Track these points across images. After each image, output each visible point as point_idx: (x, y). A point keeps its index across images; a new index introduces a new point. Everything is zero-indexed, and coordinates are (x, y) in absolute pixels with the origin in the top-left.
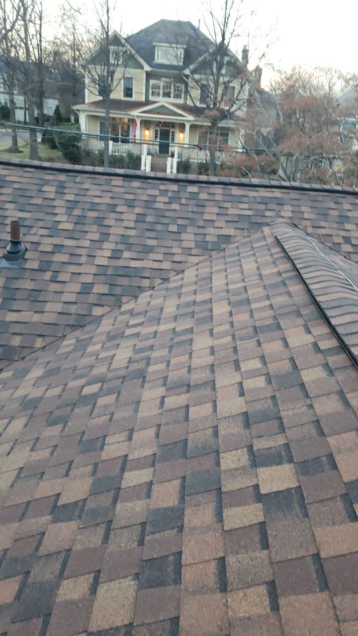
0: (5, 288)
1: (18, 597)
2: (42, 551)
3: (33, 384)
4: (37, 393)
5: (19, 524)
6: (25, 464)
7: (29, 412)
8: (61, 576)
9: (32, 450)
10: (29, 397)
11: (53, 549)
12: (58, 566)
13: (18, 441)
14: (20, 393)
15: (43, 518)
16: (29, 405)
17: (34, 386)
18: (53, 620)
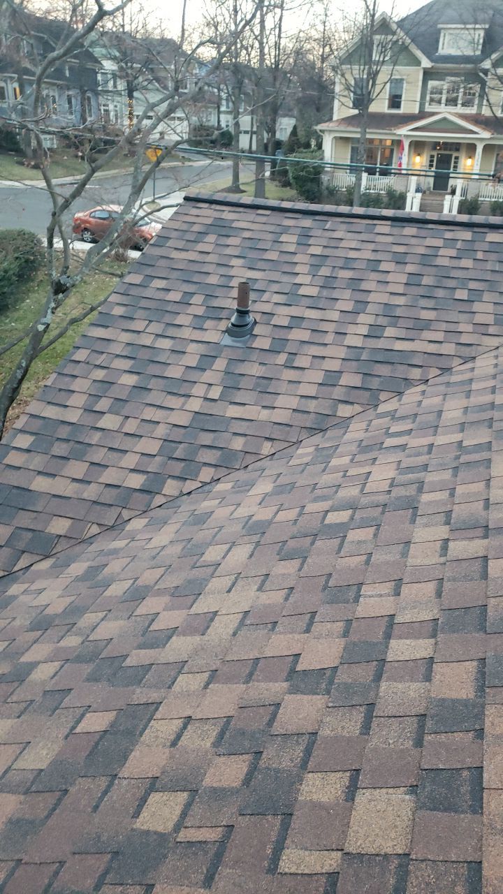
0: (227, 373)
1: (247, 781)
2: (277, 728)
3: (259, 502)
4: (264, 514)
5: (245, 685)
6: (251, 607)
7: (255, 538)
8: (304, 765)
9: (260, 589)
10: (254, 518)
11: (292, 728)
12: (299, 752)
13: (241, 576)
14: (242, 512)
15: (276, 684)
16: (256, 529)
17: (260, 504)
18: (296, 823)
